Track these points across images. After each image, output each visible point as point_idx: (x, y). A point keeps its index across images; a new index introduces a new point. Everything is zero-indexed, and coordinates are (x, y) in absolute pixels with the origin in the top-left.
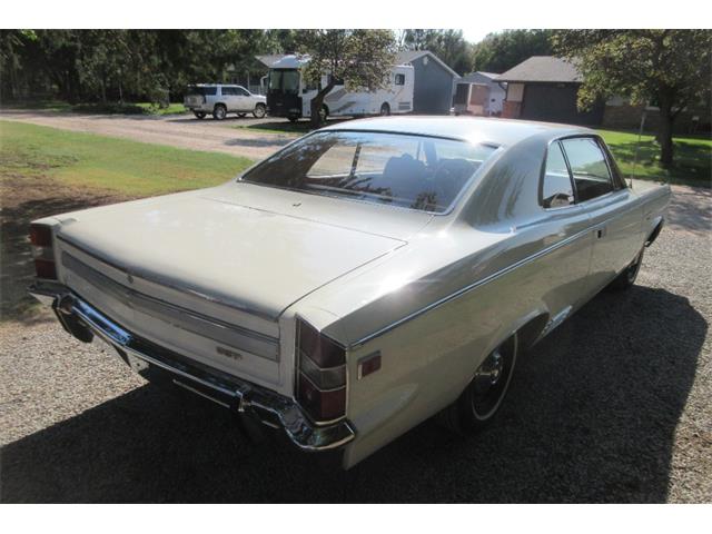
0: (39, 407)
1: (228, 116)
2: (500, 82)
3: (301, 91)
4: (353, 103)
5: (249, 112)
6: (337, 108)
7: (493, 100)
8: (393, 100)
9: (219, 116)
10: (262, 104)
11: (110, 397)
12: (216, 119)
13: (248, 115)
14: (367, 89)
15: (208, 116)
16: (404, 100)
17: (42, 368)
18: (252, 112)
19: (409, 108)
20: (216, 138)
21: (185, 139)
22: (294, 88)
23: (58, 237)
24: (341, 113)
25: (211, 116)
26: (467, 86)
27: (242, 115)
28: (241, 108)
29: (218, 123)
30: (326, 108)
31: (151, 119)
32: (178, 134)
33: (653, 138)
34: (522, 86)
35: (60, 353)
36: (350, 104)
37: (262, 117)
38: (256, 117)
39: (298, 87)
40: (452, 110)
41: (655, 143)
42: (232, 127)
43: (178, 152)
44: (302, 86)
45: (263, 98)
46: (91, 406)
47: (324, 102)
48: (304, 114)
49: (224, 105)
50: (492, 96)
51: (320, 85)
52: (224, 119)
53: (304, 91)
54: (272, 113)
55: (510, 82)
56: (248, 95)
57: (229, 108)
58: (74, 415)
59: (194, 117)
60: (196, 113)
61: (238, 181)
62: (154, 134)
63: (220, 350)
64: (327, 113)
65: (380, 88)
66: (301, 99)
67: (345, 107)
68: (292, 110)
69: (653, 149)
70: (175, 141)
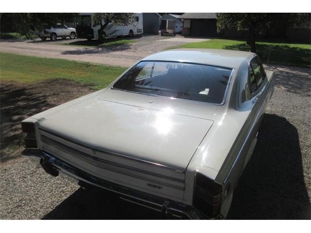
0: (32, 208)
1: (58, 38)
2: (180, 19)
3: (92, 25)
4: (117, 30)
5: (67, 36)
6: (110, 33)
7: (177, 27)
8: (134, 29)
9: (53, 39)
10: (74, 32)
11: (65, 198)
12: (52, 40)
13: (67, 38)
14: (124, 24)
15: (47, 39)
16: (139, 28)
17: (23, 186)
18: (69, 36)
19: (141, 32)
20: (56, 51)
21: (40, 52)
22: (89, 24)
23: (39, 128)
24: (112, 35)
25: (49, 39)
26: (166, 21)
27: (64, 38)
28: (63, 34)
29: (54, 42)
30: (105, 33)
31: (18, 41)
32: (36, 49)
33: (245, 42)
34: (189, 21)
35: (29, 176)
36: (115, 31)
37: (75, 38)
38: (71, 39)
39: (91, 24)
40: (160, 32)
41: (247, 44)
42: (61, 44)
43: (40, 59)
44: (93, 23)
45: (74, 30)
46: (58, 204)
47: (104, 31)
48: (95, 36)
49: (55, 34)
50: (177, 25)
51: (101, 23)
52: (56, 40)
53: (94, 26)
54: (79, 37)
55: (184, 19)
56: (66, 28)
57: (58, 35)
58: (51, 210)
59: (40, 39)
60: (41, 38)
61: (112, 89)
62: (23, 50)
63: (149, 185)
64: (106, 36)
65: (129, 24)
66: (93, 29)
67: (113, 33)
68: (89, 35)
69: (246, 47)
70: (36, 53)
